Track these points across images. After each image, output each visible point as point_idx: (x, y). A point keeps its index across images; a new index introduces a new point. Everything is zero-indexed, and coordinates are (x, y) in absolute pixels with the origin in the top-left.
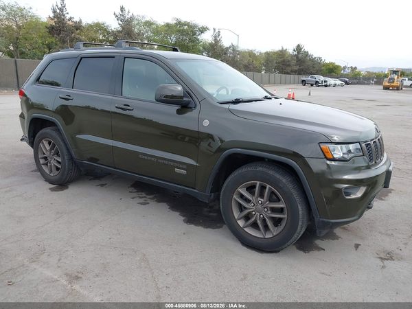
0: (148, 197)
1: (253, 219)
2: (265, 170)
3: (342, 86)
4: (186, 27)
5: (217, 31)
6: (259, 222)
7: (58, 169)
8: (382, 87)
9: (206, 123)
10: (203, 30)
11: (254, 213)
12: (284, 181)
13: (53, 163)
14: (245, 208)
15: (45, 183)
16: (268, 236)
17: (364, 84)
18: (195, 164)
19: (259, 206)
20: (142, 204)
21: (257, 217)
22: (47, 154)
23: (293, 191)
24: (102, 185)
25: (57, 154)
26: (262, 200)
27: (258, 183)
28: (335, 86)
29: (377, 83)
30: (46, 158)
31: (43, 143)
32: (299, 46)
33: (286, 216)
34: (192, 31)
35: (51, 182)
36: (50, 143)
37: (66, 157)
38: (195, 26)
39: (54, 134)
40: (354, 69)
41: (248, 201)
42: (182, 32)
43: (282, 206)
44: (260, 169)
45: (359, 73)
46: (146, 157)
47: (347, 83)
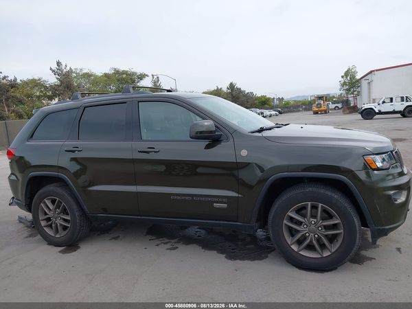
0: (173, 241)
1: (308, 241)
2: (314, 189)
3: (277, 115)
4: (124, 76)
5: (155, 77)
6: (314, 242)
7: (65, 228)
8: (312, 113)
9: (244, 153)
10: (142, 77)
11: (307, 234)
12: (336, 196)
13: (59, 222)
14: (298, 231)
15: (50, 247)
16: (326, 254)
17: (293, 111)
18: (236, 195)
19: (313, 227)
20: (171, 249)
21: (312, 237)
22: (50, 214)
23: (346, 205)
24: (116, 238)
25: (65, 212)
26: (315, 220)
27: (309, 203)
28: (270, 116)
29: (306, 110)
30: (48, 219)
31: (45, 203)
32: (231, 84)
33: (342, 231)
34: (131, 79)
35: (57, 245)
36: (53, 202)
37: (77, 214)
38: (134, 74)
39: (60, 190)
40: (281, 100)
41: (300, 223)
42: (121, 81)
43: (336, 222)
44: (309, 189)
45: (288, 103)
46: (178, 197)
47: (280, 113)
